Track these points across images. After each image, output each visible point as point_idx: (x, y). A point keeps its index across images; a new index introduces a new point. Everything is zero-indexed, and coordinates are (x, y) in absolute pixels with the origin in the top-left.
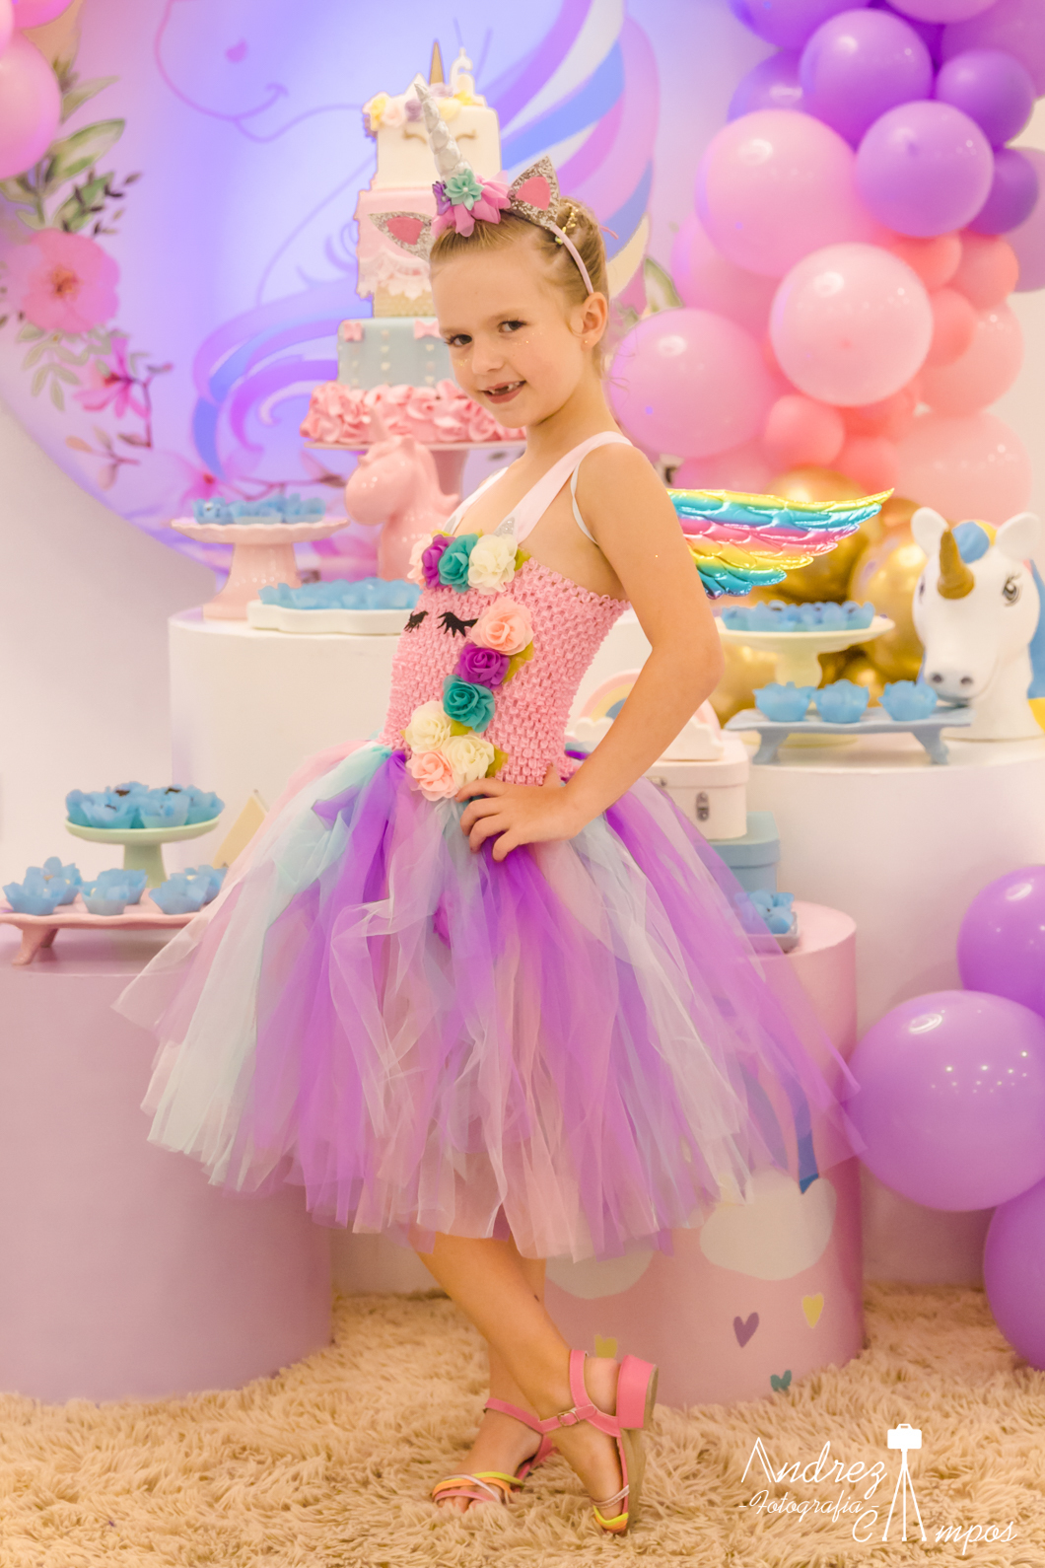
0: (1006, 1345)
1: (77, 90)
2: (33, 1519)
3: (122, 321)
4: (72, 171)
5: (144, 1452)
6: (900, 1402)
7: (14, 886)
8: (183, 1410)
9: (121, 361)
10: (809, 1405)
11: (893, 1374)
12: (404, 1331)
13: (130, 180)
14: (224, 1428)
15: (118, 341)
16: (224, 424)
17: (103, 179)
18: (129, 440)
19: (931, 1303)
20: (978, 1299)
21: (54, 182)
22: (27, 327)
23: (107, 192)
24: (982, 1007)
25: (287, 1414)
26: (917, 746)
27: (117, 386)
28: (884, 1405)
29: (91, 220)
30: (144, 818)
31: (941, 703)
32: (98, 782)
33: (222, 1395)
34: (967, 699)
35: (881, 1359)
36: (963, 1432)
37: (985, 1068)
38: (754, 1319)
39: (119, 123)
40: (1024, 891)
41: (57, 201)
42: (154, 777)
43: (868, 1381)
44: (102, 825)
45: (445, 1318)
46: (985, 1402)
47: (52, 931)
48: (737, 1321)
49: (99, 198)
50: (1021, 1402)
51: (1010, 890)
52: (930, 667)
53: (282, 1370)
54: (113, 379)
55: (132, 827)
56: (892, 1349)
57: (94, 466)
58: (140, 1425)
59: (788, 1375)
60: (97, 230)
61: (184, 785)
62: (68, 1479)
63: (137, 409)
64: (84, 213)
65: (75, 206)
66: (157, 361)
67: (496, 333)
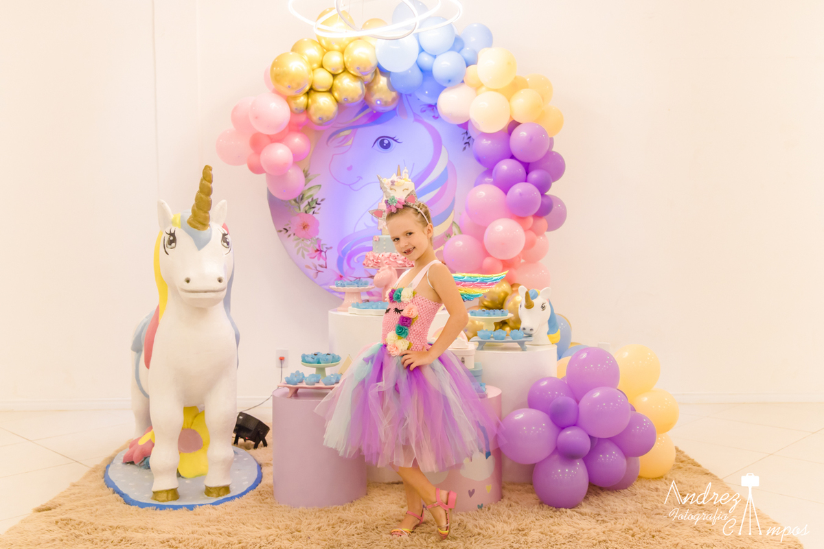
0: (538, 499)
1: (309, 177)
2: (289, 536)
3: (320, 236)
4: (308, 198)
5: (318, 520)
6: (510, 512)
7: (287, 377)
8: (328, 510)
9: (319, 246)
10: (487, 512)
11: (509, 505)
12: (385, 492)
13: (322, 200)
14: (338, 515)
15: (319, 241)
16: (345, 262)
17: (315, 200)
18: (321, 266)
19: (520, 487)
20: (531, 487)
21: (303, 201)
22: (296, 237)
23: (316, 203)
24: (533, 412)
25: (354, 512)
26: (519, 346)
27: (318, 253)
28: (506, 513)
29: (312, 210)
30: (321, 361)
32: (309, 352)
33: (338, 507)
34: (531, 335)
35: (506, 501)
36: (526, 520)
37: (533, 428)
38: (474, 491)
39: (320, 186)
40: (545, 383)
41: (304, 205)
42: (323, 351)
43: (503, 507)
44: (310, 363)
46: (532, 513)
47: (297, 389)
48: (469, 491)
49: (314, 205)
50: (541, 512)
51: (541, 383)
52: (522, 326)
53: (354, 501)
54: (317, 250)
55: (318, 364)
56: (509, 499)
57: (312, 272)
58: (317, 514)
59: (482, 505)
60: (314, 213)
61: (331, 353)
62: (299, 526)
63: (323, 258)
64: (310, 208)
65: (308, 207)
66: (328, 246)
67: (405, 236)
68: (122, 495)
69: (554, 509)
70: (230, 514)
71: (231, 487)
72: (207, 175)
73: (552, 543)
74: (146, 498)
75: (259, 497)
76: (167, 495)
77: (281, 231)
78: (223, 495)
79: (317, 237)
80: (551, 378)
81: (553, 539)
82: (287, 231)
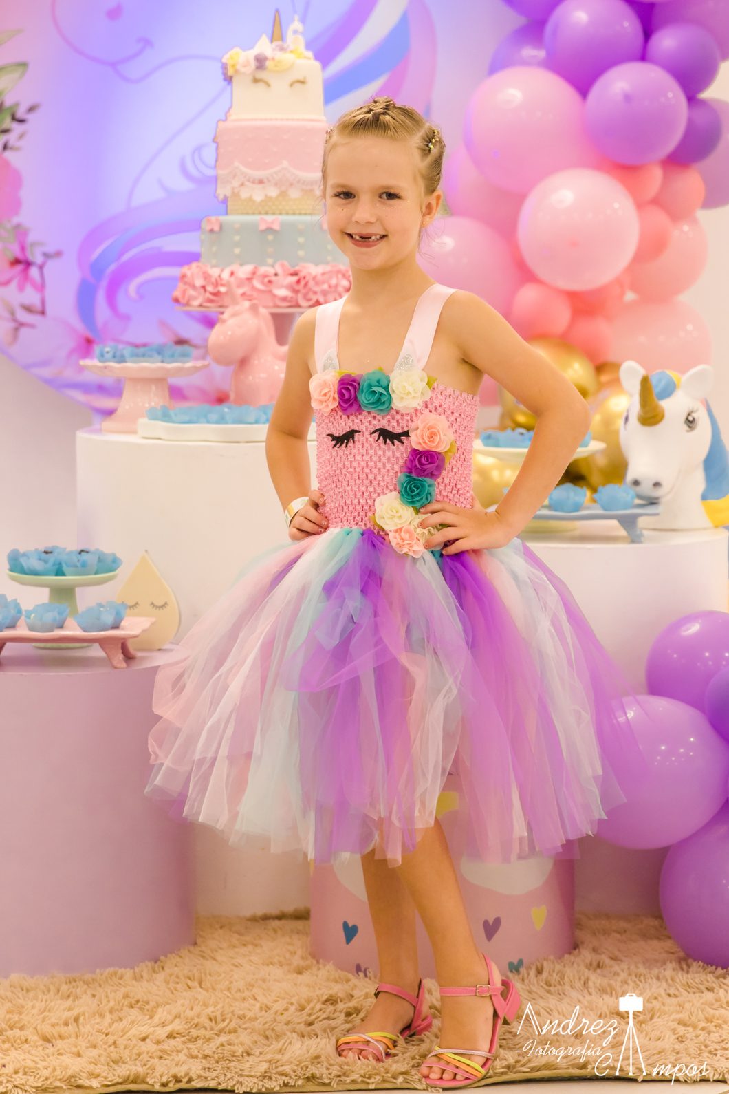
0: (675, 949)
3: (24, 217)
5: (69, 1003)
8: (94, 980)
9: (23, 249)
10: (534, 980)
11: (595, 964)
12: (248, 938)
13: (31, 109)
14: (123, 990)
15: (20, 233)
16: (101, 297)
17: (10, 108)
18: (28, 309)
19: (623, 924)
20: (656, 923)
23: (14, 118)
24: (662, 705)
25: (167, 983)
26: (623, 533)
27: (19, 268)
29: (2, 139)
30: (65, 568)
31: (638, 501)
32: (30, 544)
33: (120, 971)
34: (657, 498)
35: (586, 955)
37: (663, 748)
38: (497, 921)
39: (23, 65)
40: (694, 628)
42: (68, 543)
43: (573, 969)
44: (36, 573)
45: (275, 931)
46: (658, 978)
47: (3, 643)
48: (486, 923)
49: (7, 123)
50: (682, 977)
51: (683, 628)
52: (631, 475)
53: (162, 958)
54: (16, 262)
55: (57, 575)
56: (595, 949)
58: (64, 987)
59: (521, 962)
60: (5, 147)
61: (92, 549)
62: (16, 1018)
63: (34, 285)
66: (50, 249)
67: (377, 198)
69: (720, 971)
79: (15, 220)
80: (711, 614)
81: (715, 1037)
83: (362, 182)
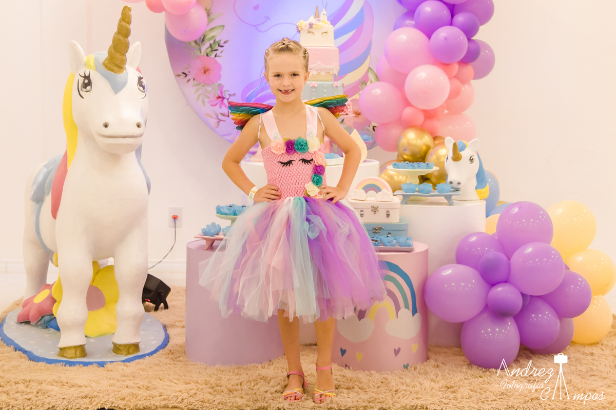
0: (466, 360)
1: (212, 17)
2: (211, 390)
3: (222, 81)
4: (210, 39)
5: (238, 377)
6: (438, 371)
8: (247, 368)
9: (221, 93)
10: (413, 372)
11: (436, 366)
13: (225, 42)
14: (258, 372)
15: (221, 87)
17: (218, 41)
18: (223, 115)
19: (446, 350)
20: (459, 349)
21: (204, 42)
22: (195, 82)
23: (219, 46)
24: (462, 268)
25: (274, 370)
26: (445, 200)
27: (221, 99)
28: (433, 372)
29: (215, 53)
30: (237, 213)
31: (452, 190)
32: (224, 203)
33: (257, 365)
34: (459, 189)
35: (432, 362)
36: (454, 378)
37: (463, 284)
38: (399, 349)
39: (223, 26)
40: (474, 238)
41: (205, 47)
42: (239, 203)
43: (429, 366)
44: (226, 214)
45: (314, 350)
46: (460, 372)
47: (213, 241)
48: (395, 349)
49: (217, 47)
50: (470, 372)
51: (470, 238)
52: (449, 180)
53: (272, 360)
54: (219, 97)
55: (234, 215)
56: (435, 360)
57: (213, 122)
58: (236, 371)
59: (408, 365)
60: (216, 56)
64: (212, 51)
65: (210, 49)
66: (232, 93)
67: (290, 76)
68: (25, 352)
69: (484, 369)
70: (143, 370)
71: (140, 345)
72: (126, 17)
73: (483, 400)
74: (52, 355)
75: (171, 356)
76: (76, 351)
77: (179, 76)
78: (133, 353)
79: (219, 82)
80: (480, 233)
81: (483, 396)
82: (186, 75)
83: (285, 71)
